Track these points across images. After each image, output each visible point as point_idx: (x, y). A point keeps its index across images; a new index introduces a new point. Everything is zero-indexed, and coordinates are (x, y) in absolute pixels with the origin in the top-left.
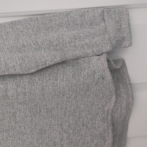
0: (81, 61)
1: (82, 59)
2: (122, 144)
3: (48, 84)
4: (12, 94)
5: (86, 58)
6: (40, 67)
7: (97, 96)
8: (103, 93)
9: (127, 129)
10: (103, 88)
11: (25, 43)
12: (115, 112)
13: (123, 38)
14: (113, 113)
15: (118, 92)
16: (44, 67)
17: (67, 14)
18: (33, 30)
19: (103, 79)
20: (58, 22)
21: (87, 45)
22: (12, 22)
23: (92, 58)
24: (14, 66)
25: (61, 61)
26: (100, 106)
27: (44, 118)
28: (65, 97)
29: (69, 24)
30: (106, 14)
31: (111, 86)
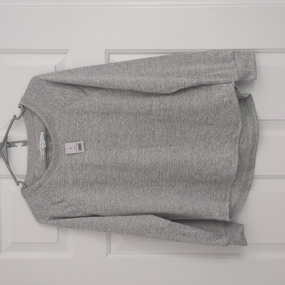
0: (213, 87)
1: (215, 86)
2: (248, 179)
3: (185, 103)
4: (156, 110)
5: (218, 85)
6: (180, 88)
7: (226, 120)
8: (231, 118)
9: (254, 165)
10: (230, 112)
11: (169, 72)
12: (242, 143)
13: (250, 73)
14: (241, 144)
15: (245, 122)
16: (183, 87)
17: (205, 53)
18: (176, 64)
19: (231, 102)
20: (196, 59)
21: (219, 75)
22: (160, 57)
23: (222, 85)
24: (160, 85)
25: (197, 85)
26: (229, 133)
27: (178, 140)
28: (198, 118)
29: (206, 61)
30: (236, 54)
31: (237, 111)
